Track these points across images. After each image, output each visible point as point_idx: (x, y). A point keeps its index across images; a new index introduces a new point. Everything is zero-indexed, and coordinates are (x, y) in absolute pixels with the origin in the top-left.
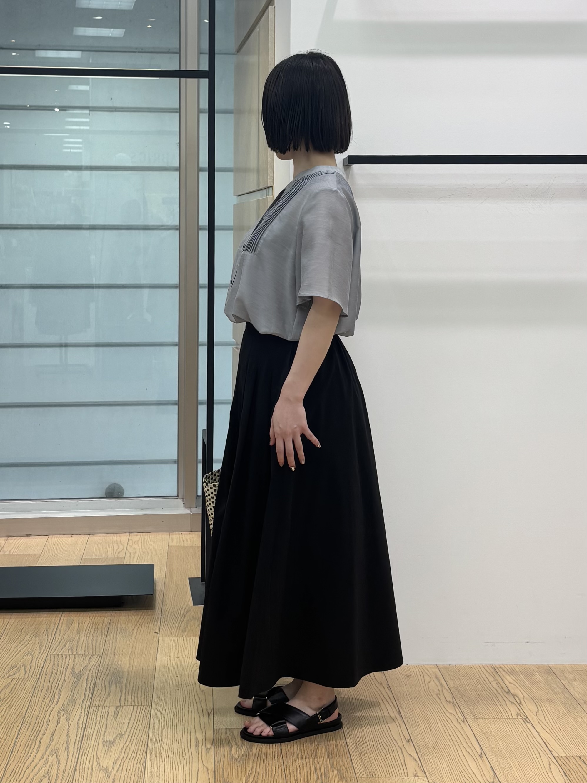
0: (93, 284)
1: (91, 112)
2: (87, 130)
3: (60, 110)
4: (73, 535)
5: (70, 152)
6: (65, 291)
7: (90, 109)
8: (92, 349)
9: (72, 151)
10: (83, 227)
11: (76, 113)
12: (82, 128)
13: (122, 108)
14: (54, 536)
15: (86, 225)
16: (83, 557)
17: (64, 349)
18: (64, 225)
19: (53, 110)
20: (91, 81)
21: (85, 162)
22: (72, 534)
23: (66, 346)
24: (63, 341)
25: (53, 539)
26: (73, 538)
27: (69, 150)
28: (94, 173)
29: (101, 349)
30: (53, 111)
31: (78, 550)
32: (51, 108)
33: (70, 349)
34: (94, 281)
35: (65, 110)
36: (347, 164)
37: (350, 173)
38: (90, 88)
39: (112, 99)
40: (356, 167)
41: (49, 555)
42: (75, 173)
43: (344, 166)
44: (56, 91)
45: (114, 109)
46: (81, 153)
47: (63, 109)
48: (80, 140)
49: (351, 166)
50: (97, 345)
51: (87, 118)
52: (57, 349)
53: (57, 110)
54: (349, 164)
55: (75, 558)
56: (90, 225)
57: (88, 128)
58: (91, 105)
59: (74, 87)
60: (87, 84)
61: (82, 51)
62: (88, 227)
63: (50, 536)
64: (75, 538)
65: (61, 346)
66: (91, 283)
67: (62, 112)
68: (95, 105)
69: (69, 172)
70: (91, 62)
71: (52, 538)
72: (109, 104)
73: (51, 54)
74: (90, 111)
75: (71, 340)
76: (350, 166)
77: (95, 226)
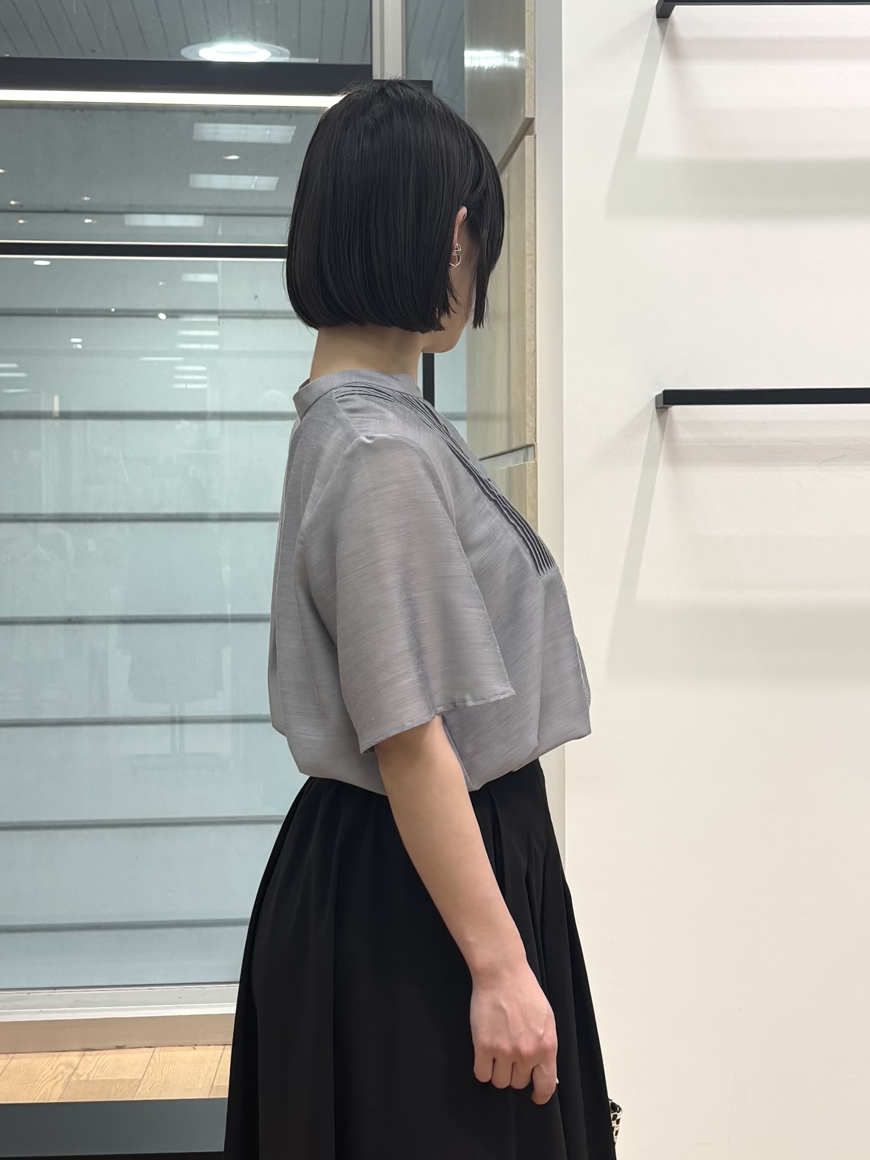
0: (226, 615)
1: (222, 320)
2: (214, 351)
3: (167, 317)
4: (196, 1047)
5: (186, 388)
6: (179, 627)
7: (221, 315)
8: (227, 726)
9: (189, 386)
10: (210, 517)
11: (196, 322)
12: (205, 346)
13: (275, 312)
14: (163, 1048)
15: (213, 514)
16: (214, 1085)
17: (178, 727)
18: (177, 515)
19: (156, 316)
20: (219, 265)
21: (211, 406)
22: (196, 1045)
23: (182, 721)
24: (177, 714)
25: (162, 1054)
26: (196, 1052)
27: (183, 386)
28: (227, 423)
29: (242, 727)
30: (154, 320)
31: (206, 1072)
32: (152, 314)
33: (189, 727)
34: (229, 610)
35: (177, 317)
36: (662, 405)
37: (668, 419)
38: (219, 278)
39: (256, 297)
40: (677, 410)
41: (155, 1081)
42: (195, 425)
43: (657, 408)
44: (161, 283)
45: (260, 315)
46: (203, 391)
47: (173, 314)
48: (203, 368)
49: (669, 409)
50: (236, 720)
51: (214, 329)
52: (166, 728)
53: (162, 316)
54: (665, 406)
55: (200, 1086)
56: (221, 514)
57: (215, 347)
58: (220, 307)
59: (191, 277)
60: (213, 270)
61: (205, 214)
62: (217, 517)
63: (158, 1049)
64: (200, 1052)
65: (173, 721)
66: (223, 612)
67: (172, 320)
68: (228, 307)
69: (185, 423)
70: (220, 233)
71: (160, 1051)
72: (252, 306)
73: (152, 221)
74: (220, 317)
75: (189, 711)
76: (667, 408)
77: (229, 514)
